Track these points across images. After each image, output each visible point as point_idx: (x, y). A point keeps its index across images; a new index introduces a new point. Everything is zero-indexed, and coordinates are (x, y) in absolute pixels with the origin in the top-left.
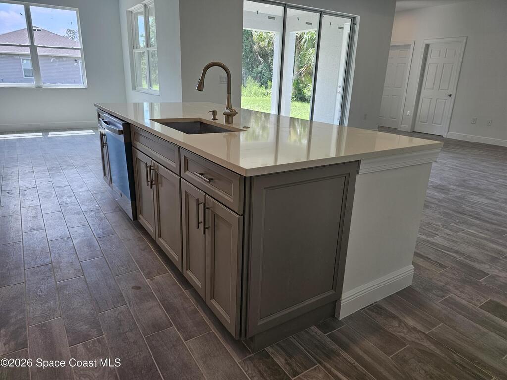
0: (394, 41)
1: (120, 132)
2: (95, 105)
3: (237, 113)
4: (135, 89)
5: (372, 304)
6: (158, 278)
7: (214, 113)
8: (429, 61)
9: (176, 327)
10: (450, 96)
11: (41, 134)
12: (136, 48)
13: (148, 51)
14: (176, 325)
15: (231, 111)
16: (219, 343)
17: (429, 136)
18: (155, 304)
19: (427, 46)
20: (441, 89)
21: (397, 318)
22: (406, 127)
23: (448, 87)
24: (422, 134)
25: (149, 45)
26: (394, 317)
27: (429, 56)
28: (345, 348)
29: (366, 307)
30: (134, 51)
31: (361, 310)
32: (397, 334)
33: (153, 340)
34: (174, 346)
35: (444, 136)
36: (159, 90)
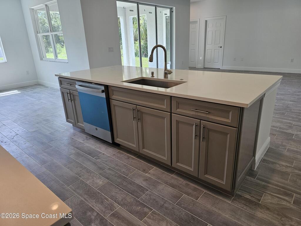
0: (191, 19)
1: (103, 91)
2: (56, 75)
4: (42, 60)
5: (261, 160)
6: (151, 171)
8: (208, 29)
9: (186, 194)
10: (221, 47)
12: (40, 33)
13: (52, 34)
14: (185, 194)
16: (214, 196)
17: (214, 69)
18: (164, 186)
19: (206, 21)
20: (216, 44)
21: (277, 163)
22: (200, 66)
23: (219, 43)
24: (211, 69)
25: (52, 30)
26: (276, 163)
27: (207, 27)
28: (269, 183)
29: (261, 161)
31: (260, 163)
32: (282, 170)
33: (181, 204)
34: (193, 204)
35: (221, 69)
36: (67, 59)
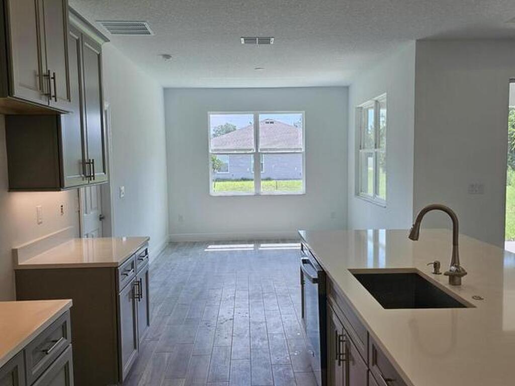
1: (315, 281)
3: (466, 273)
4: (359, 195)
7: (437, 265)
11: (252, 245)
12: (364, 148)
13: (376, 153)
15: (457, 270)
25: (377, 145)
30: (360, 151)
36: (385, 199)
